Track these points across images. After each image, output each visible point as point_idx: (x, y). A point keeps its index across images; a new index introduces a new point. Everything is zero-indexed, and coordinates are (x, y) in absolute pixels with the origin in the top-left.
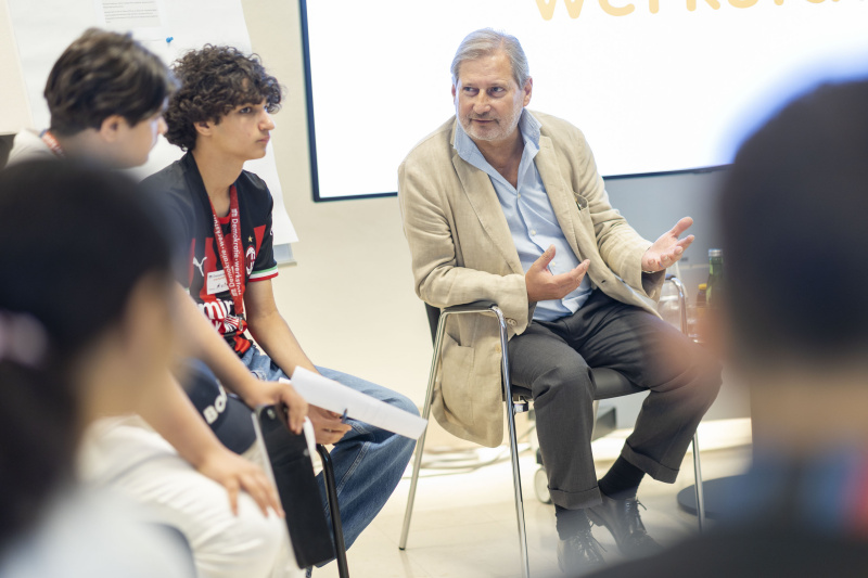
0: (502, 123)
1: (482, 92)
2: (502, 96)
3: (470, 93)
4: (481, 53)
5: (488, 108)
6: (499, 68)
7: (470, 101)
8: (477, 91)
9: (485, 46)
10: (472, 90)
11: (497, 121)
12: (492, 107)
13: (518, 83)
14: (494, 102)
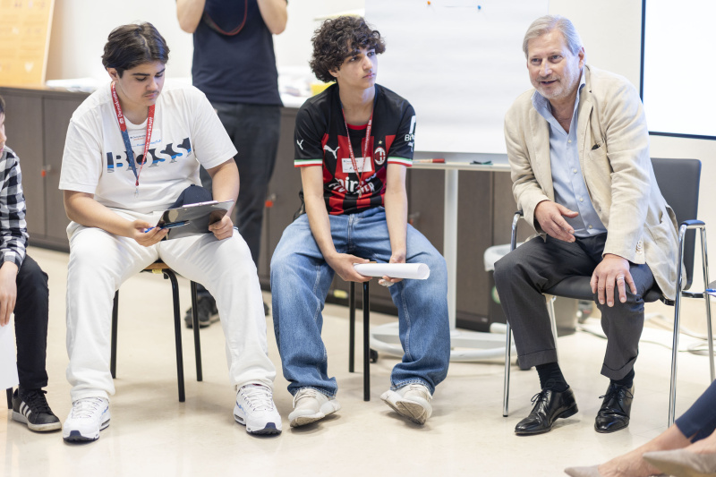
0: (563, 80)
1: (545, 60)
2: (559, 62)
3: (536, 63)
4: (541, 33)
5: (550, 71)
6: (555, 41)
7: (536, 69)
8: (541, 60)
9: (543, 27)
10: (537, 60)
11: (558, 81)
12: (553, 71)
13: (571, 51)
14: (554, 66)
